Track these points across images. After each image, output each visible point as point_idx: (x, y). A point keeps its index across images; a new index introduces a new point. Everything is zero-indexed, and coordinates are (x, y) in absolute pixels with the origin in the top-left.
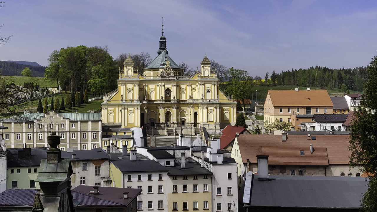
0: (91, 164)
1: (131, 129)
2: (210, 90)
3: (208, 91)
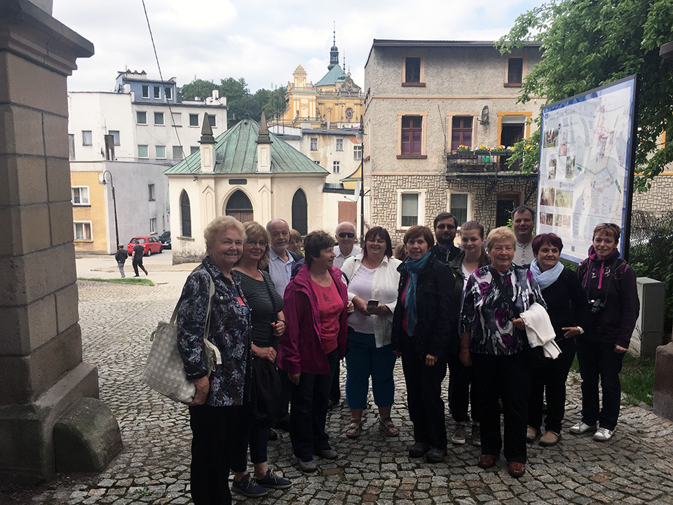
0: (349, 141)
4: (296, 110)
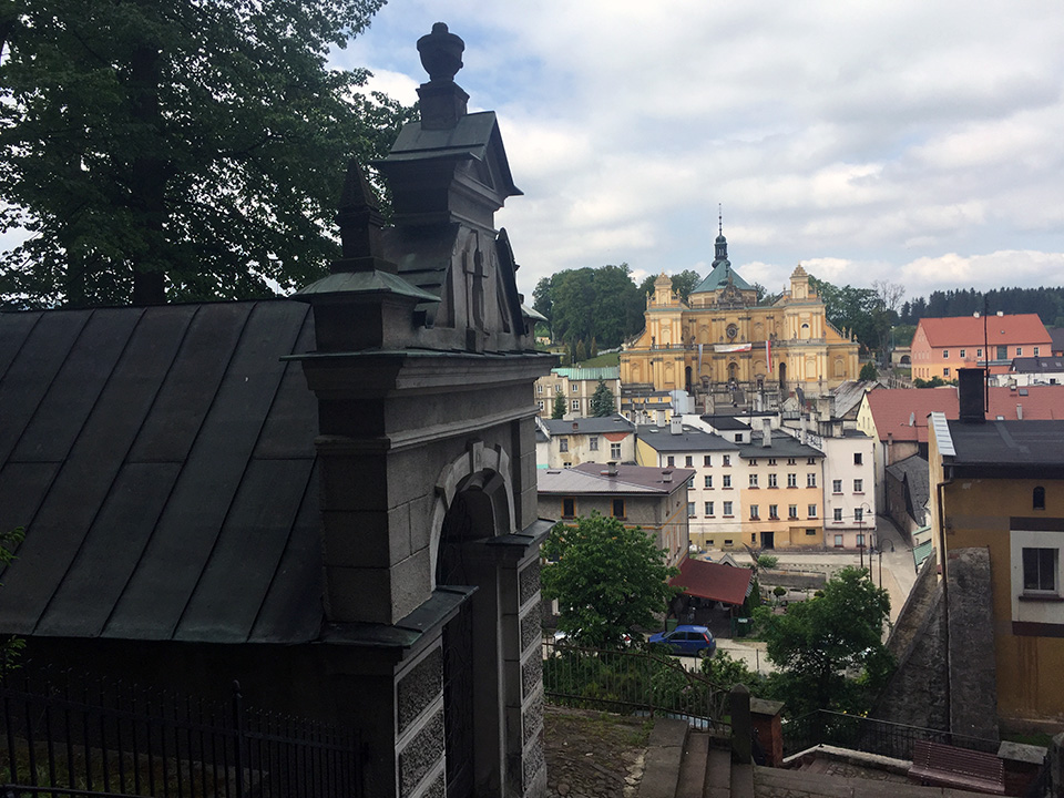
0: (605, 439)
1: (670, 394)
2: (808, 323)
3: (805, 325)
4: (653, 335)
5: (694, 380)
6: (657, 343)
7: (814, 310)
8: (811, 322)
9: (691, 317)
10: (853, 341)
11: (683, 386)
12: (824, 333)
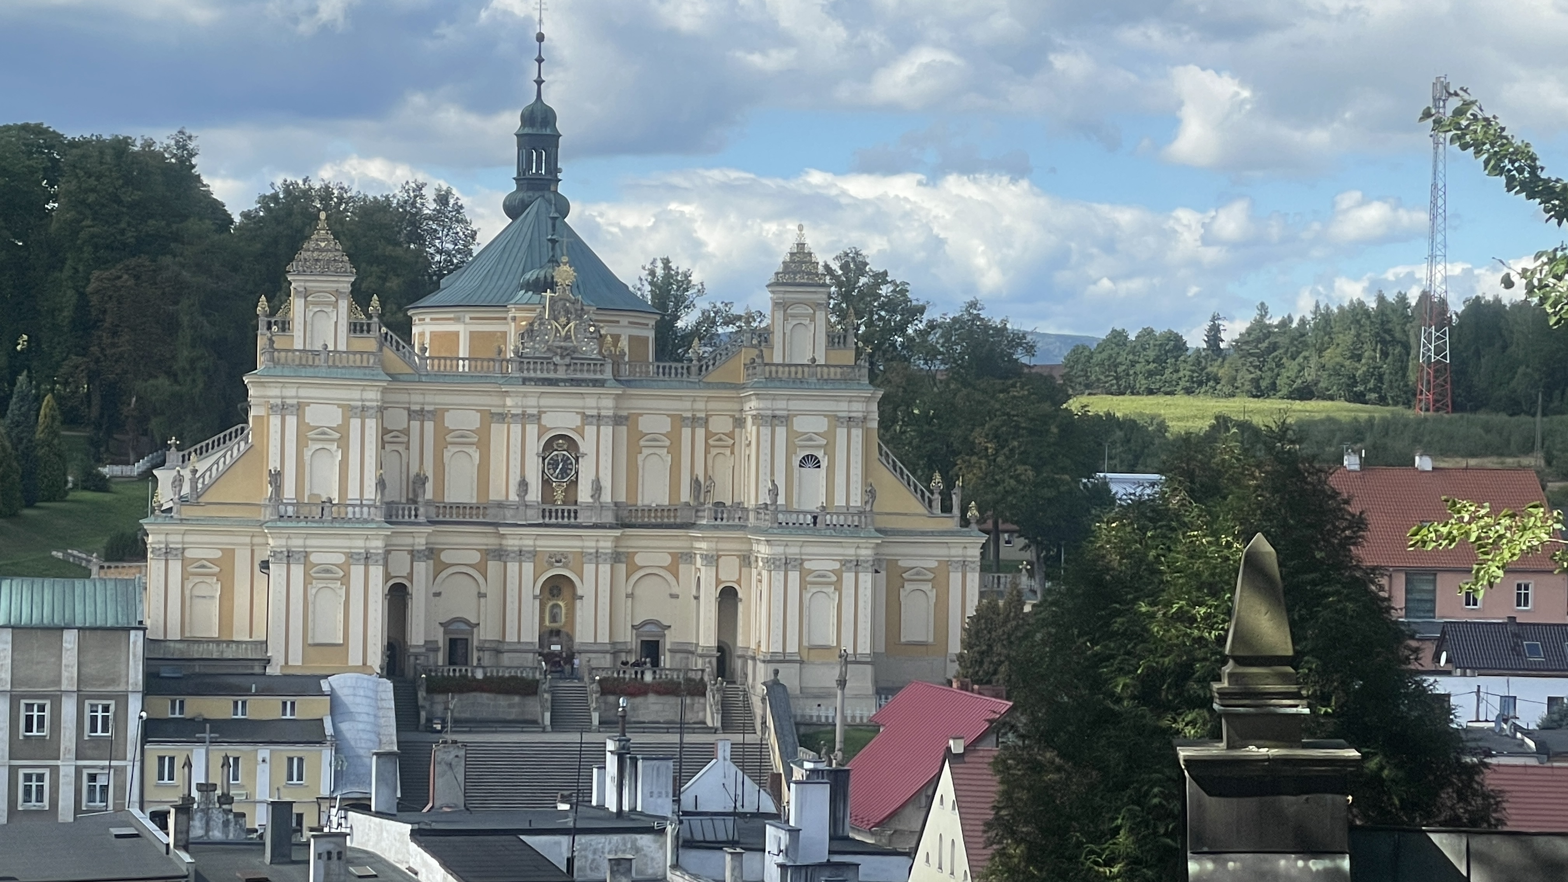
1: (325, 686)
2: (820, 454)
3: (810, 460)
4: (274, 464)
5: (416, 636)
6: (289, 492)
7: (842, 408)
8: (829, 448)
9: (416, 400)
10: (965, 522)
11: (376, 660)
12: (870, 493)
